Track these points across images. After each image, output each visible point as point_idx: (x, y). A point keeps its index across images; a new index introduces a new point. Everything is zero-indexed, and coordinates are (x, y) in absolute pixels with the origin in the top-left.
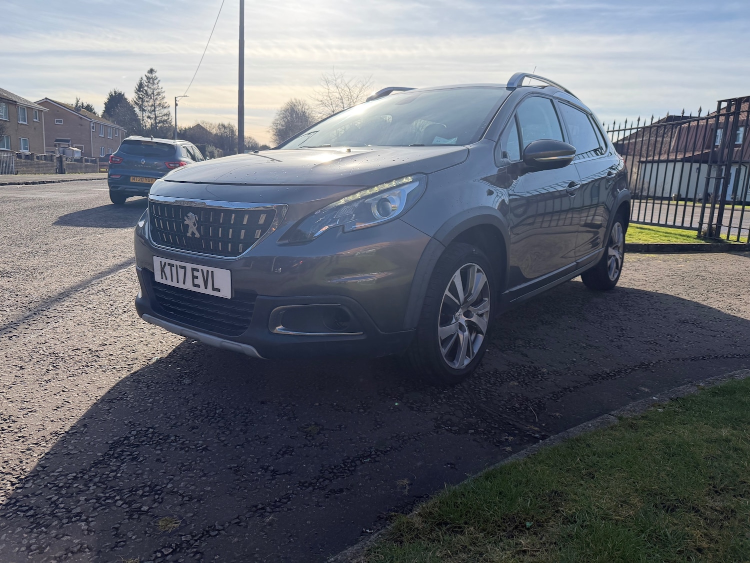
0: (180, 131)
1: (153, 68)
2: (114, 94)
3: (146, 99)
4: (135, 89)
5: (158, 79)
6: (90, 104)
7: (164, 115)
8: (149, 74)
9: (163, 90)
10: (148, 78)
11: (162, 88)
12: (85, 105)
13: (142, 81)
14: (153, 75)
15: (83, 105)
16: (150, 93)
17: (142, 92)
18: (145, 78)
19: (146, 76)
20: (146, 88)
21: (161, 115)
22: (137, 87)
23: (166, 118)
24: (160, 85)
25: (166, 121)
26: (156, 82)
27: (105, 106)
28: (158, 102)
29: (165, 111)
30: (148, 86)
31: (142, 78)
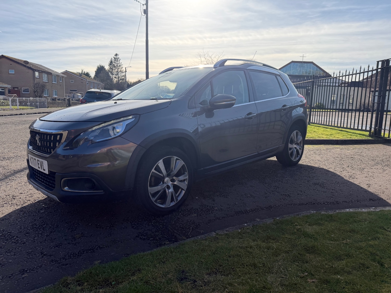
0: (131, 84)
1: (117, 53)
2: (99, 67)
3: (114, 69)
4: (109, 64)
5: (120, 59)
6: (88, 72)
7: (123, 76)
8: (115, 57)
9: (122, 64)
10: (115, 58)
11: (121, 63)
12: (86, 72)
13: (112, 60)
14: (117, 57)
15: (85, 73)
16: (116, 66)
17: (112, 65)
18: (113, 59)
19: (114, 57)
20: (114, 63)
21: (121, 76)
22: (110, 63)
23: (123, 77)
24: (121, 61)
25: (123, 79)
26: (118, 60)
27: (95, 73)
28: (119, 70)
29: (123, 74)
30: (115, 62)
31: (112, 59)
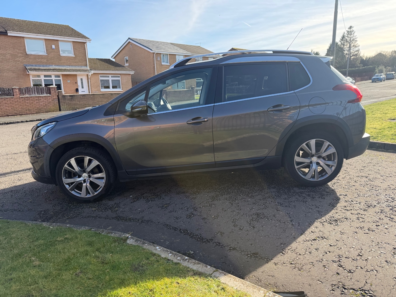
0: (366, 59)
1: (352, 26)
3: (346, 44)
4: (340, 39)
5: (354, 31)
6: (318, 51)
7: (356, 51)
8: (349, 30)
9: (356, 37)
10: (348, 32)
11: (356, 36)
13: (344, 35)
14: (351, 30)
16: (349, 40)
17: (344, 40)
18: (346, 32)
19: (347, 31)
20: (346, 38)
21: (354, 52)
22: (341, 38)
23: (357, 53)
24: (355, 34)
25: (356, 55)
26: (352, 33)
27: (327, 51)
28: (353, 45)
29: (357, 49)
30: (347, 37)
31: (344, 33)
